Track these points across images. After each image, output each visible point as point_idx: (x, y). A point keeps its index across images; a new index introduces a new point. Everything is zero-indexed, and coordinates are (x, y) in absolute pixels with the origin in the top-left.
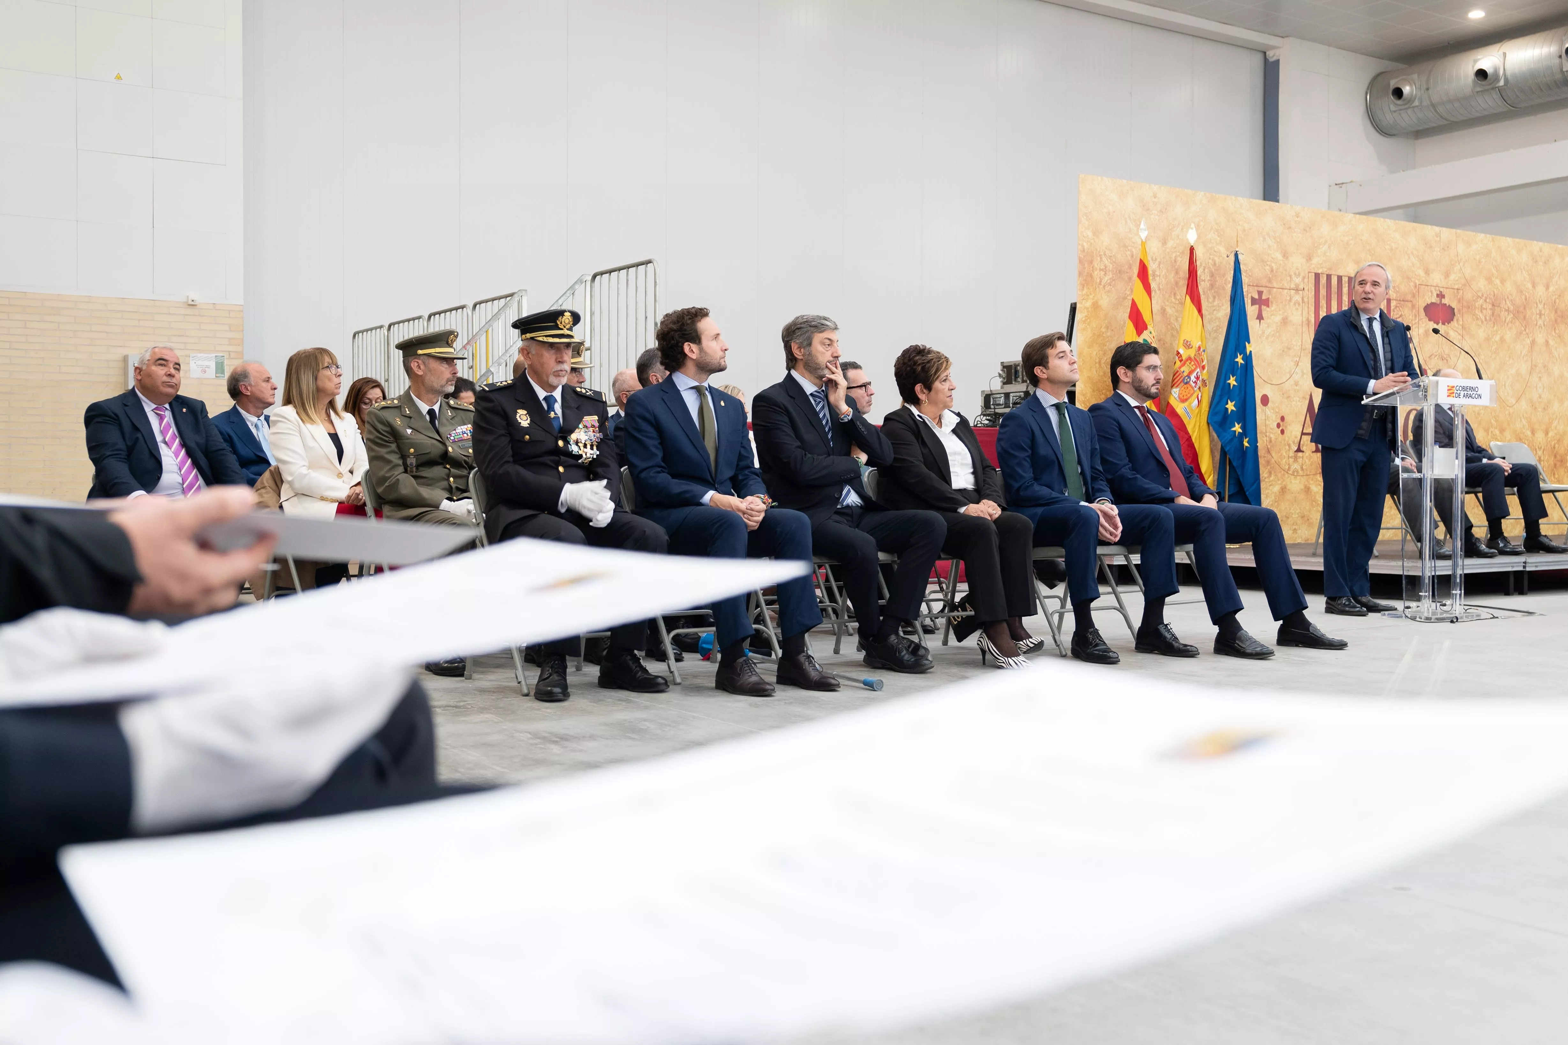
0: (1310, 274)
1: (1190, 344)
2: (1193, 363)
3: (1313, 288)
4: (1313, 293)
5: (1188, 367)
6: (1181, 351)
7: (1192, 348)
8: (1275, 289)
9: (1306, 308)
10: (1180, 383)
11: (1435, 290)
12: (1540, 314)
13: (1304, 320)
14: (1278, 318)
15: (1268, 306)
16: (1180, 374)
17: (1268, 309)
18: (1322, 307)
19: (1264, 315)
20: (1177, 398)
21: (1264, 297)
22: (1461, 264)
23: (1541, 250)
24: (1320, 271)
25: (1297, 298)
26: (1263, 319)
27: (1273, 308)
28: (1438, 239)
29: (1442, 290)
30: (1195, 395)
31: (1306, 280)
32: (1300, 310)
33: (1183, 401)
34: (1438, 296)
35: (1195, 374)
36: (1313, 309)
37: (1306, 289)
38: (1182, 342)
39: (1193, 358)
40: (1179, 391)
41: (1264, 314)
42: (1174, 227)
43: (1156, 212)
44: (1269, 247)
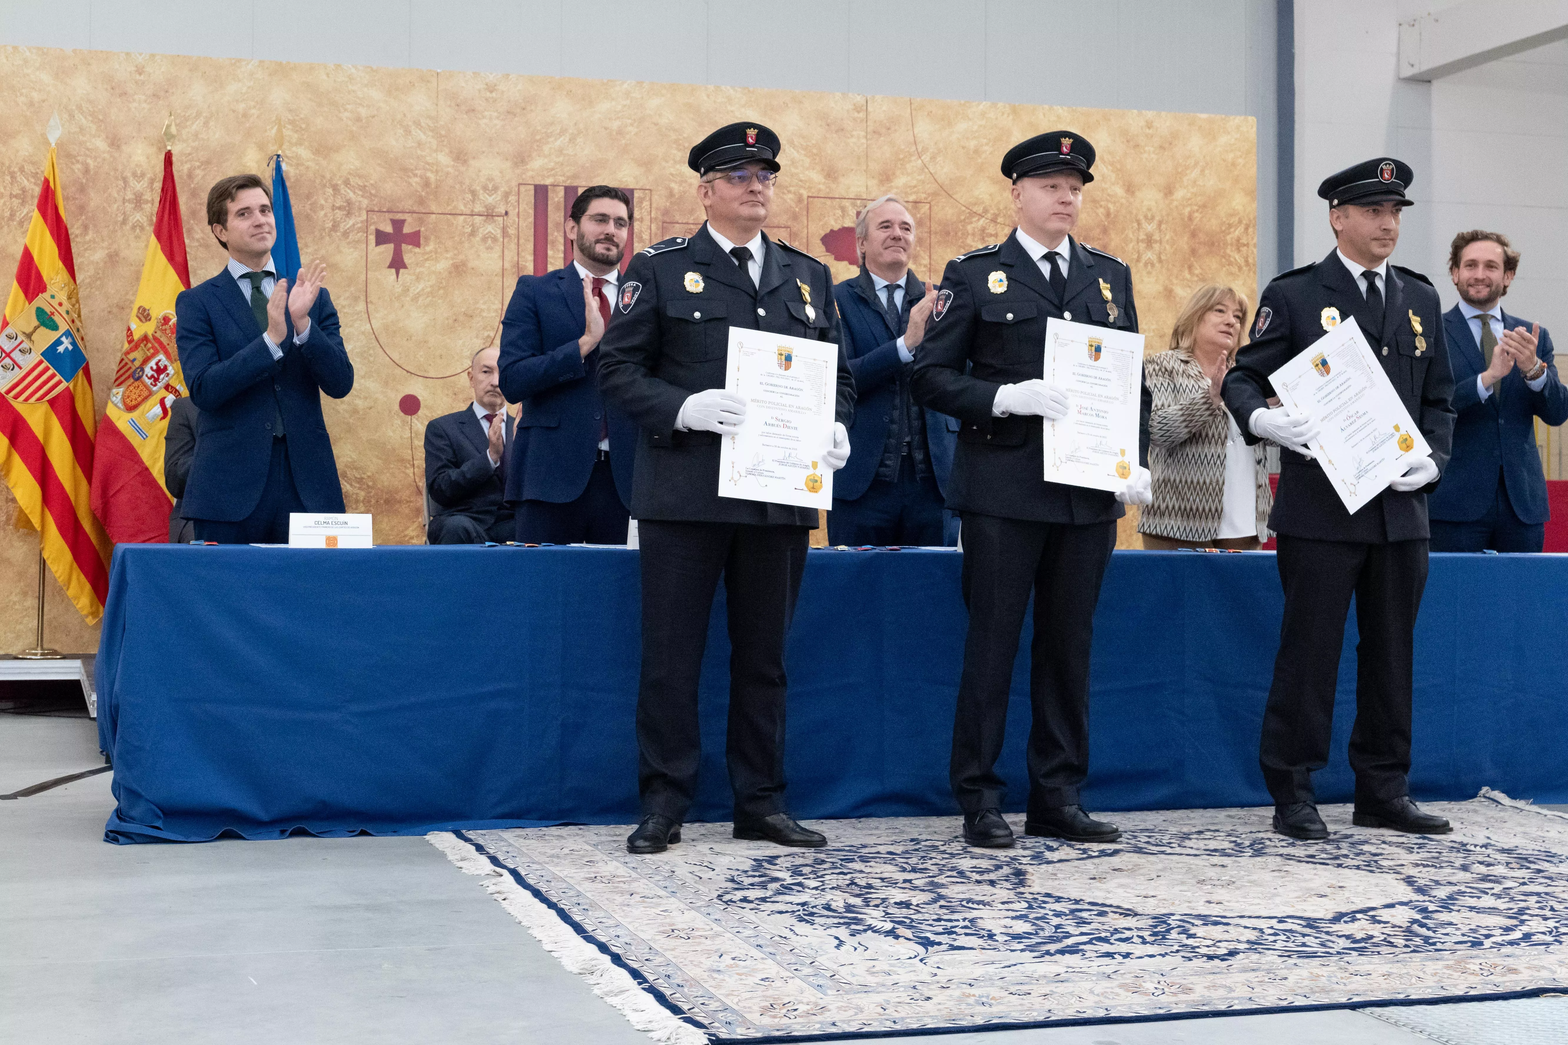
0: (522, 188)
1: (148, 315)
2: (150, 345)
3: (532, 212)
4: (532, 219)
5: (141, 352)
6: (133, 327)
7: (150, 320)
8: (434, 216)
9: (513, 246)
10: (129, 377)
11: (854, 205)
12: (1149, 241)
13: (507, 265)
14: (443, 265)
15: (418, 245)
16: (126, 364)
17: (417, 250)
18: (553, 242)
19: (406, 260)
20: (120, 405)
21: (406, 230)
22: (926, 158)
23: (1149, 125)
24: (548, 182)
25: (492, 228)
26: (405, 267)
27: (428, 249)
28: (862, 115)
30: (156, 398)
31: (512, 198)
32: (498, 249)
33: (130, 409)
35: (153, 363)
36: (530, 246)
37: (513, 213)
38: (135, 311)
39: (151, 337)
40: (124, 393)
41: (408, 258)
42: (187, 120)
43: (143, 97)
44: (420, 144)
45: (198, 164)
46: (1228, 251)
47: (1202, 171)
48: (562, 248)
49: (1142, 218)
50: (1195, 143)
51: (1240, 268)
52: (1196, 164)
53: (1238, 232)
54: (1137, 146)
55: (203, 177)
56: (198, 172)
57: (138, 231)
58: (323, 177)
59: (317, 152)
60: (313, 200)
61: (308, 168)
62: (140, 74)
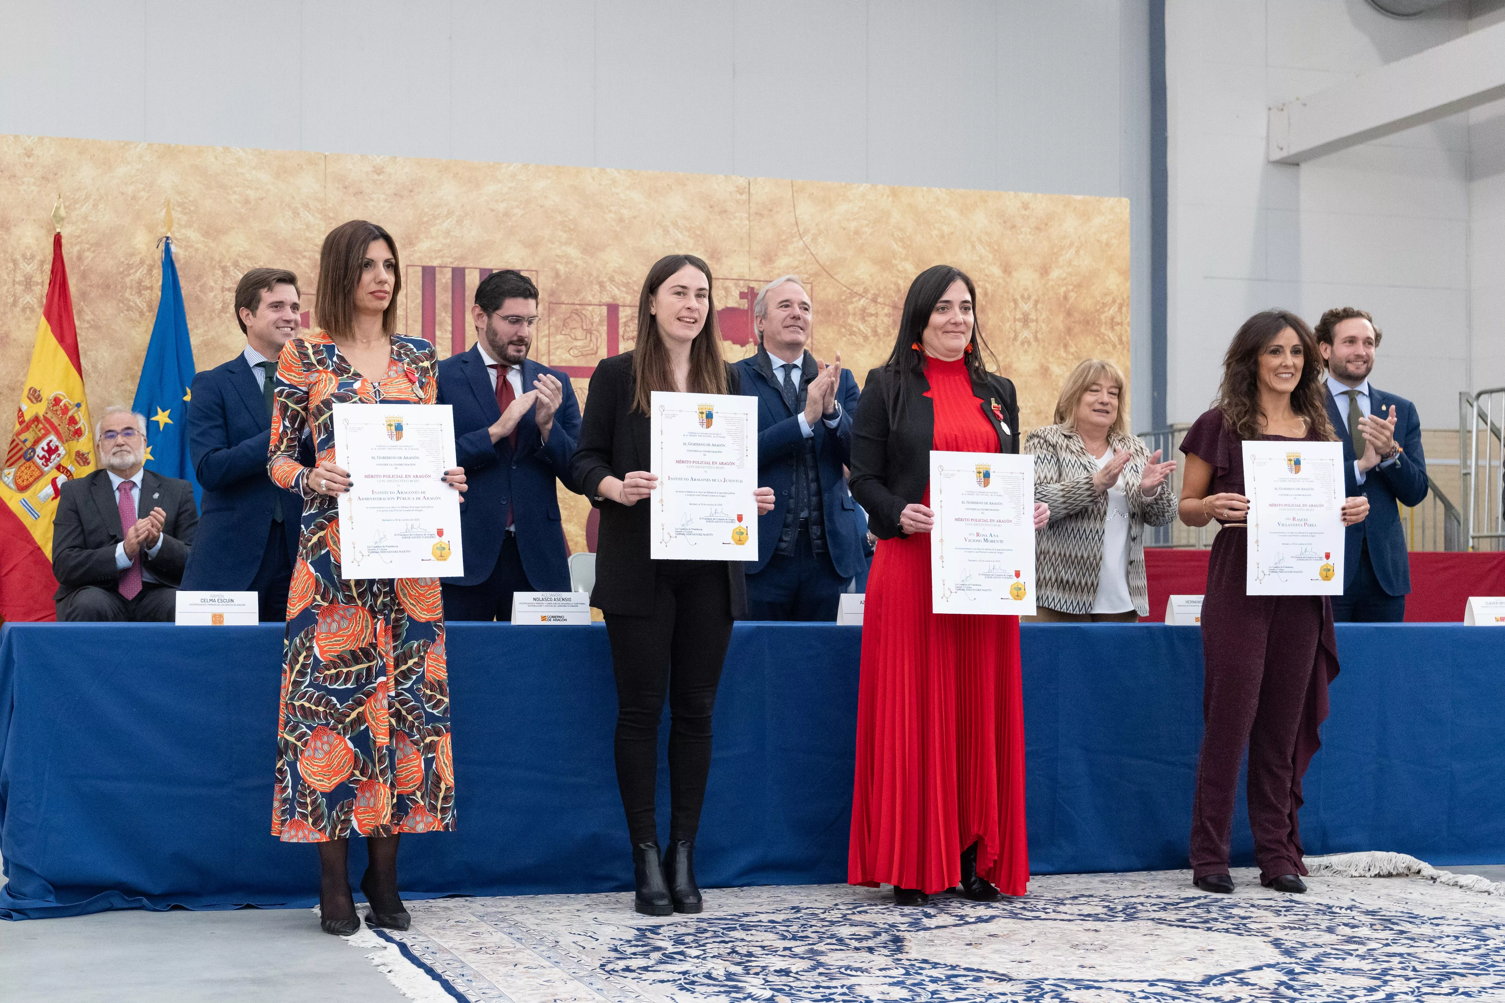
0: (410, 270)
1: (39, 396)
2: (41, 426)
3: (419, 293)
4: (419, 300)
5: (33, 433)
6: (24, 408)
7: (41, 401)
10: (19, 458)
11: (737, 285)
12: (1026, 320)
16: (18, 445)
18: (441, 324)
20: (12, 486)
22: (807, 239)
23: (1026, 207)
24: (435, 263)
28: (744, 197)
29: (753, 284)
30: (48, 478)
33: (22, 489)
34: (743, 295)
35: (44, 444)
36: (418, 327)
38: (26, 392)
39: (41, 418)
40: (16, 473)
42: (76, 203)
43: (32, 180)
44: (308, 226)
45: (87, 246)
46: (1103, 330)
47: (1077, 252)
48: (450, 328)
49: (1018, 297)
50: (1070, 225)
51: (1114, 346)
52: (1072, 244)
53: (1112, 311)
54: (1014, 227)
55: (93, 259)
56: (87, 254)
57: (28, 312)
58: (212, 259)
59: (206, 234)
60: (203, 281)
61: (197, 250)
62: (29, 157)
